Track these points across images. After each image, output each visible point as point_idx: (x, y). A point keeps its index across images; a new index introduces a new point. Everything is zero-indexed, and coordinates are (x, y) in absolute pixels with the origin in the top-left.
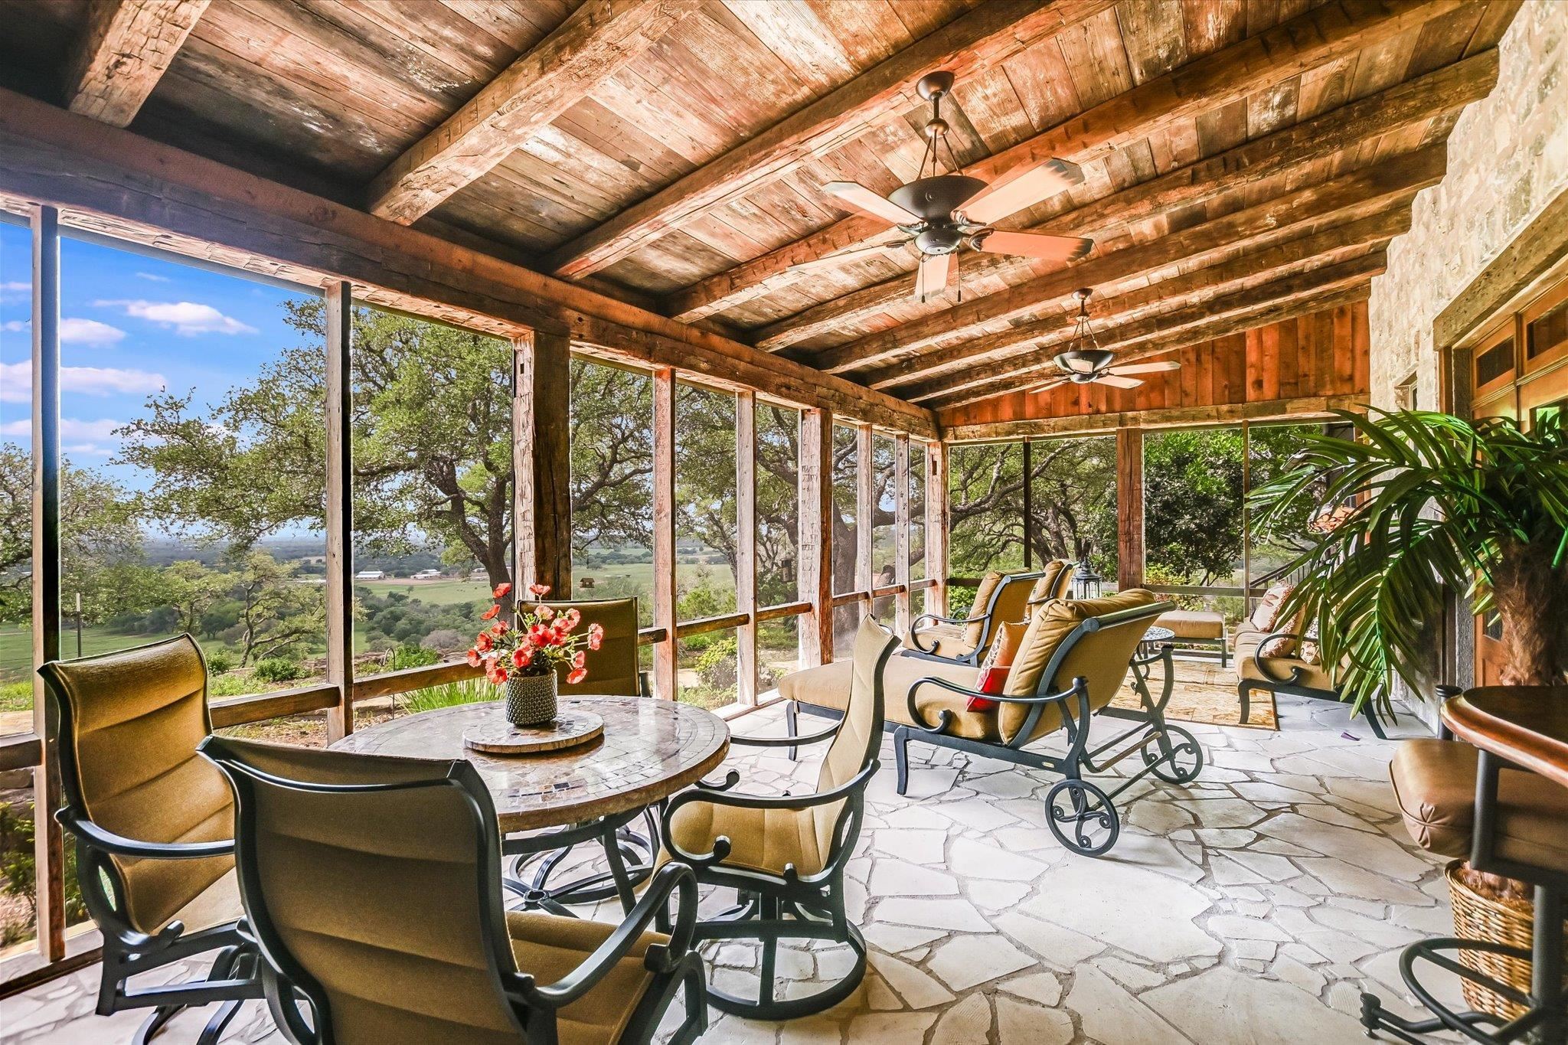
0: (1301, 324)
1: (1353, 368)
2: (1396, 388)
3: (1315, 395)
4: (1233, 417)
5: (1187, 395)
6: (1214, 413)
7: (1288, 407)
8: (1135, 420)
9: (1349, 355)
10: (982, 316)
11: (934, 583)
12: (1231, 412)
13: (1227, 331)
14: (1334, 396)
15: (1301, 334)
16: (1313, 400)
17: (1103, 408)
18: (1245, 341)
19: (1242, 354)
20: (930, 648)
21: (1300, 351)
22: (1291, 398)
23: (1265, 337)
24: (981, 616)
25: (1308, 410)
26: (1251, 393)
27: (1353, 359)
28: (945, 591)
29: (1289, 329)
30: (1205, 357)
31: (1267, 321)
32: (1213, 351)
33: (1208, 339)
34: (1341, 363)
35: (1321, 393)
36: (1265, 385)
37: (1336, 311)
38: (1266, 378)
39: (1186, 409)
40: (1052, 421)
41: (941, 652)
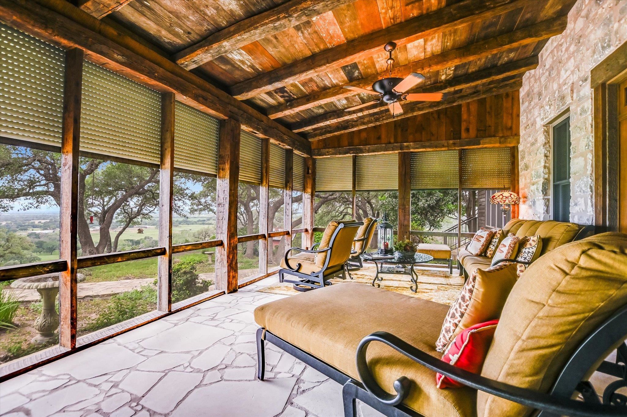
0: (488, 101)
1: (512, 123)
2: (544, 126)
3: (494, 136)
4: (455, 146)
5: (433, 135)
6: (446, 144)
7: (481, 142)
8: (408, 147)
9: (510, 117)
10: (330, 60)
11: (306, 230)
12: (454, 144)
13: (454, 102)
14: (502, 137)
15: (488, 106)
16: (493, 138)
17: (392, 141)
18: (461, 109)
19: (459, 116)
20: (296, 268)
21: (487, 114)
22: (483, 137)
23: (471, 107)
24: (326, 248)
25: (491, 143)
26: (464, 135)
27: (512, 119)
28: (312, 235)
29: (482, 102)
30: (442, 116)
31: (473, 97)
32: (446, 113)
33: (443, 107)
34: (506, 121)
35: (497, 135)
36: (471, 131)
37: (504, 95)
38: (471, 127)
39: (433, 142)
40: (367, 147)
41: (302, 271)
